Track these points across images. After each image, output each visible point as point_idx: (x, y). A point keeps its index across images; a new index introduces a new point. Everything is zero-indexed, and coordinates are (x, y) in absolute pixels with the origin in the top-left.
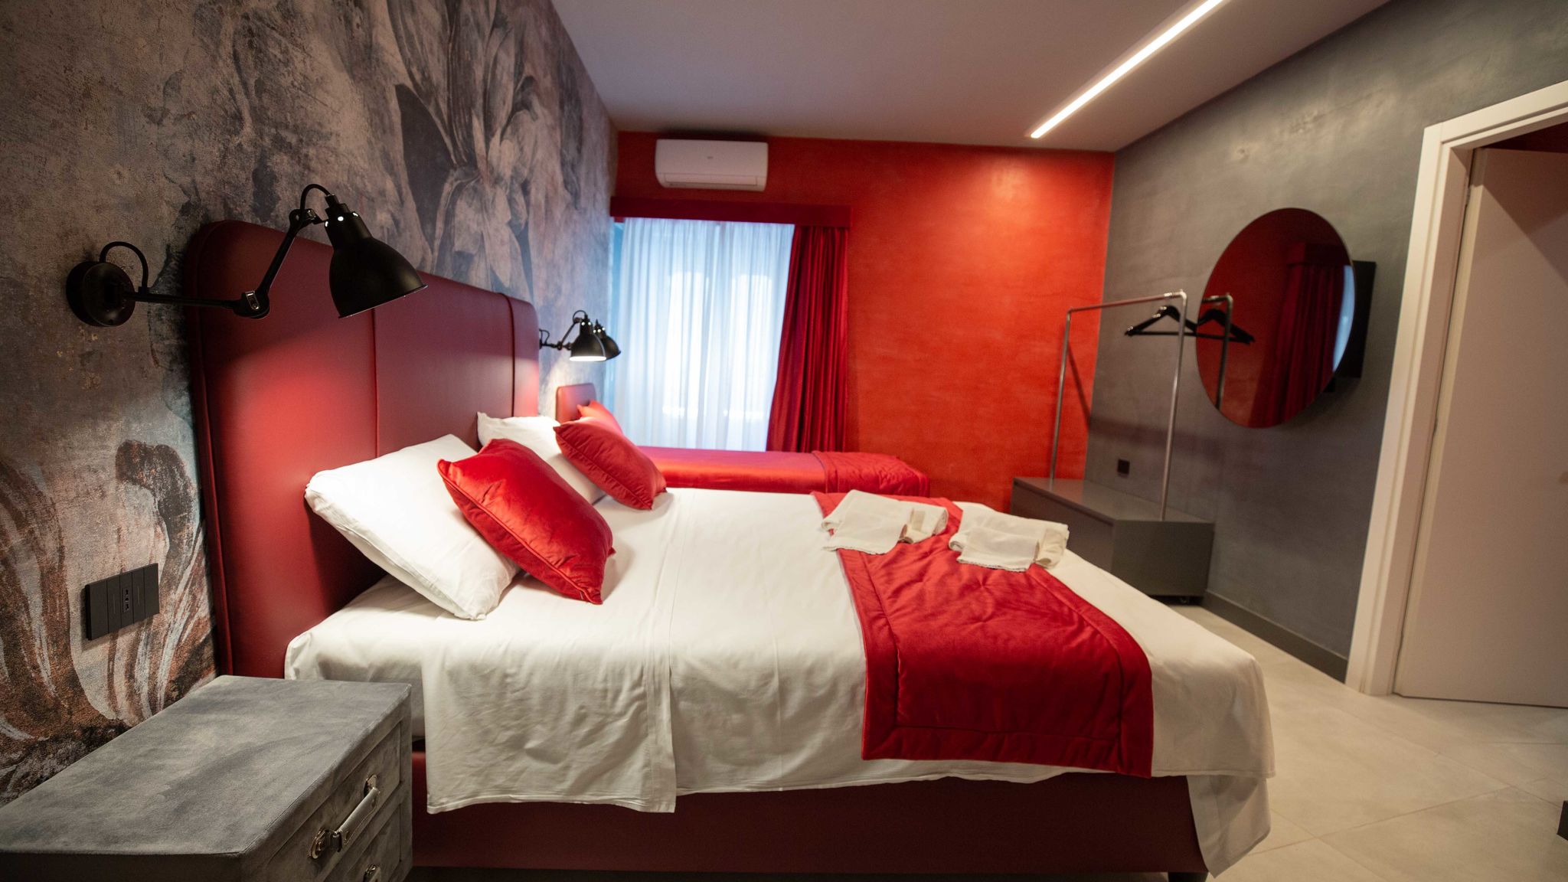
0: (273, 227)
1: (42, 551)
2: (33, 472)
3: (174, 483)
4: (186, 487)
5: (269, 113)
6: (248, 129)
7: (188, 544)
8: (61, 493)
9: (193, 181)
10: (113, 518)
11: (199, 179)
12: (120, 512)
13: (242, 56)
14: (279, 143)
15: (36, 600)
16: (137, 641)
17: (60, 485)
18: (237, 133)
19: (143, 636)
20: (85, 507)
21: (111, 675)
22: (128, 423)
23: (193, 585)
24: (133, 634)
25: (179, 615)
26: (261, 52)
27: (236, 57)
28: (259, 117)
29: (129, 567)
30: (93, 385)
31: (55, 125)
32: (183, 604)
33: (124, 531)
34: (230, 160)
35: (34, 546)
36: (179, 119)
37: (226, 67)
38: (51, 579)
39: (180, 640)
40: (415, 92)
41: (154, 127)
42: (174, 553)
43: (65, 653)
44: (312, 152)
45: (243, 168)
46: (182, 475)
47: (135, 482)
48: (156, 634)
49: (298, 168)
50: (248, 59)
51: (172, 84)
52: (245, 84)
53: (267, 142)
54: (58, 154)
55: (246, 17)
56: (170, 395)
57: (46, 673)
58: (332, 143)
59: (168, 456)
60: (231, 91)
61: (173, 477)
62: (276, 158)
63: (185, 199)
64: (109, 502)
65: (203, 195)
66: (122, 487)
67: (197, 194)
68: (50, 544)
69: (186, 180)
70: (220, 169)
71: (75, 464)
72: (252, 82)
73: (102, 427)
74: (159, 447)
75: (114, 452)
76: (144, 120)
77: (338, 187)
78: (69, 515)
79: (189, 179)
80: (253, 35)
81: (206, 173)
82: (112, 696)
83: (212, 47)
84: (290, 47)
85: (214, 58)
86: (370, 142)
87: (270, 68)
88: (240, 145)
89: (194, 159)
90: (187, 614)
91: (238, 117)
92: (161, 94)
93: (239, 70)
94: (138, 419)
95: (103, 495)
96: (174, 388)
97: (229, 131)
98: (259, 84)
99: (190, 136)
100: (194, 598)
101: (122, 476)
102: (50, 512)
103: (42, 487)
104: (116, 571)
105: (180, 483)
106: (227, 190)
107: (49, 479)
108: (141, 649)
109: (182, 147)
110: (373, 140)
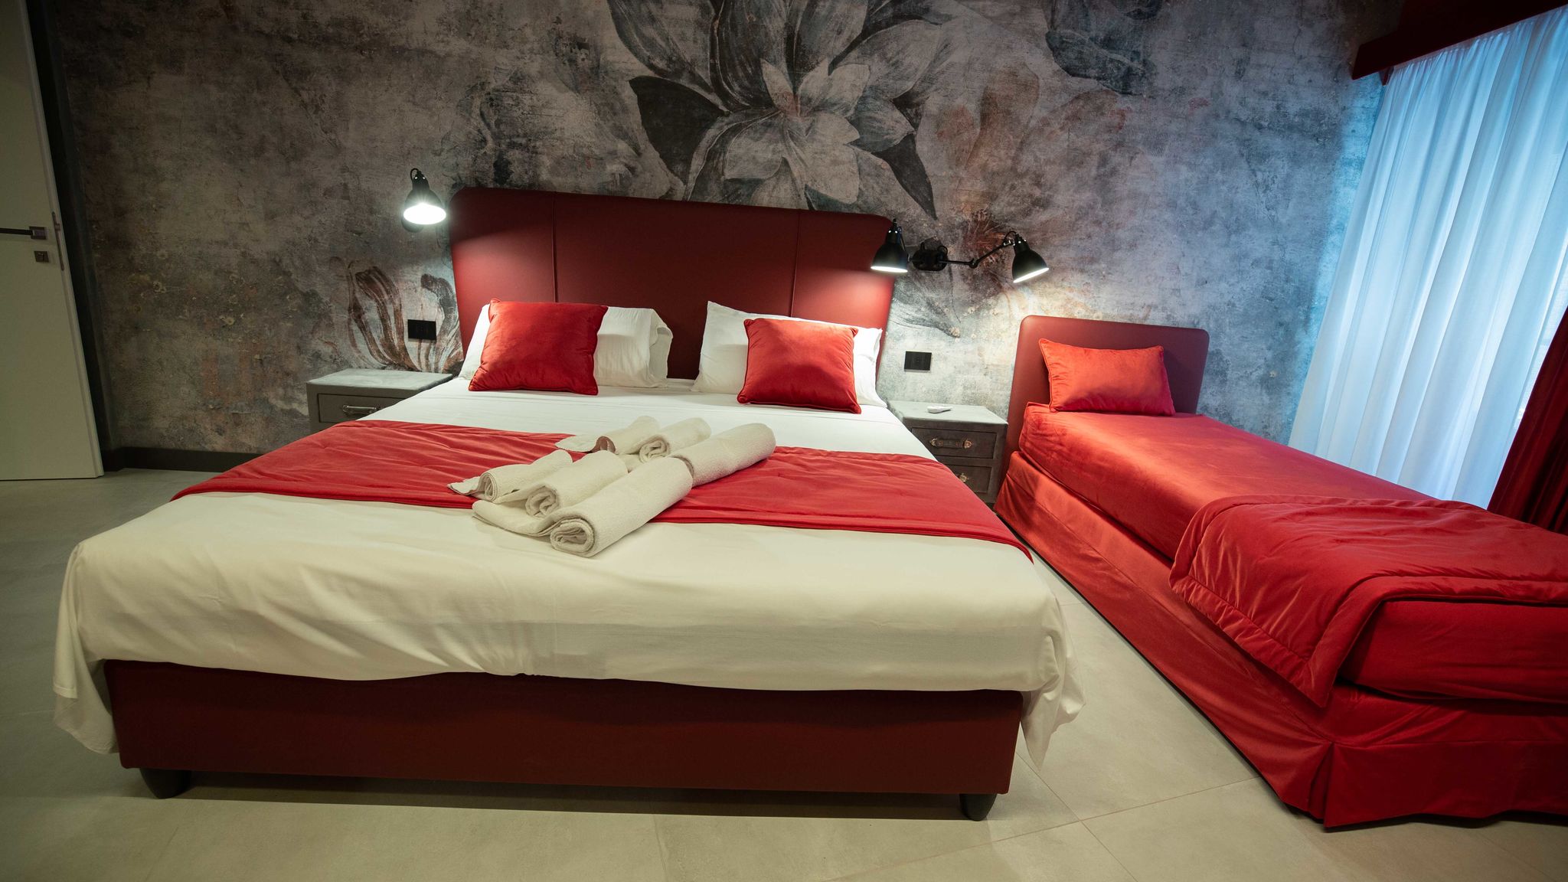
0: (508, 187)
1: (394, 304)
2: (392, 278)
3: (447, 295)
4: (453, 296)
5: (505, 133)
6: (490, 144)
7: (455, 319)
8: (401, 286)
9: (458, 174)
10: (420, 300)
11: (461, 172)
12: (422, 299)
13: (486, 113)
14: (512, 145)
15: (392, 318)
16: (429, 348)
17: (400, 284)
18: (483, 148)
19: (432, 347)
20: (409, 294)
21: (419, 354)
22: (426, 267)
23: (456, 336)
24: (428, 344)
25: (449, 346)
26: (498, 105)
27: (482, 115)
28: (497, 137)
29: (426, 320)
30: (412, 253)
31: (398, 167)
32: (451, 342)
33: (424, 306)
34: (479, 161)
35: (392, 302)
36: (448, 151)
37: (476, 121)
38: (398, 313)
39: (450, 356)
40: (658, 77)
41: (437, 157)
42: (447, 320)
43: (402, 339)
44: (538, 144)
45: (487, 163)
46: (451, 292)
47: (429, 289)
48: (438, 348)
49: (527, 155)
50: (490, 112)
51: (446, 138)
52: (488, 125)
53: (504, 146)
54: (399, 176)
55: (489, 94)
56: (446, 259)
57: (396, 342)
58: (558, 134)
59: (444, 283)
60: (479, 131)
61: (447, 292)
62: (511, 153)
63: (454, 182)
64: (418, 294)
65: (463, 179)
66: (424, 290)
67: (460, 178)
68: (397, 302)
69: (454, 174)
70: (472, 166)
71: (406, 278)
72: (493, 122)
73: (415, 268)
74: (440, 279)
75: (420, 277)
76: (432, 156)
77: (563, 158)
78: (403, 294)
79: (456, 174)
80: (493, 101)
81: (465, 168)
82: (419, 362)
83: (467, 115)
84: (519, 95)
85: (469, 120)
86: (597, 125)
87: (505, 111)
88: (485, 153)
89: (458, 165)
90: (453, 347)
91: (484, 141)
92: (440, 144)
93: (484, 119)
94: (431, 267)
95: (416, 291)
96: (447, 257)
97: (478, 149)
98: (498, 123)
99: (456, 156)
100: (457, 342)
101: (423, 286)
102: (397, 292)
103: (394, 283)
104: (421, 319)
105: (450, 294)
106: (477, 174)
107: (397, 281)
108: (431, 350)
109: (452, 161)
110: (601, 122)
